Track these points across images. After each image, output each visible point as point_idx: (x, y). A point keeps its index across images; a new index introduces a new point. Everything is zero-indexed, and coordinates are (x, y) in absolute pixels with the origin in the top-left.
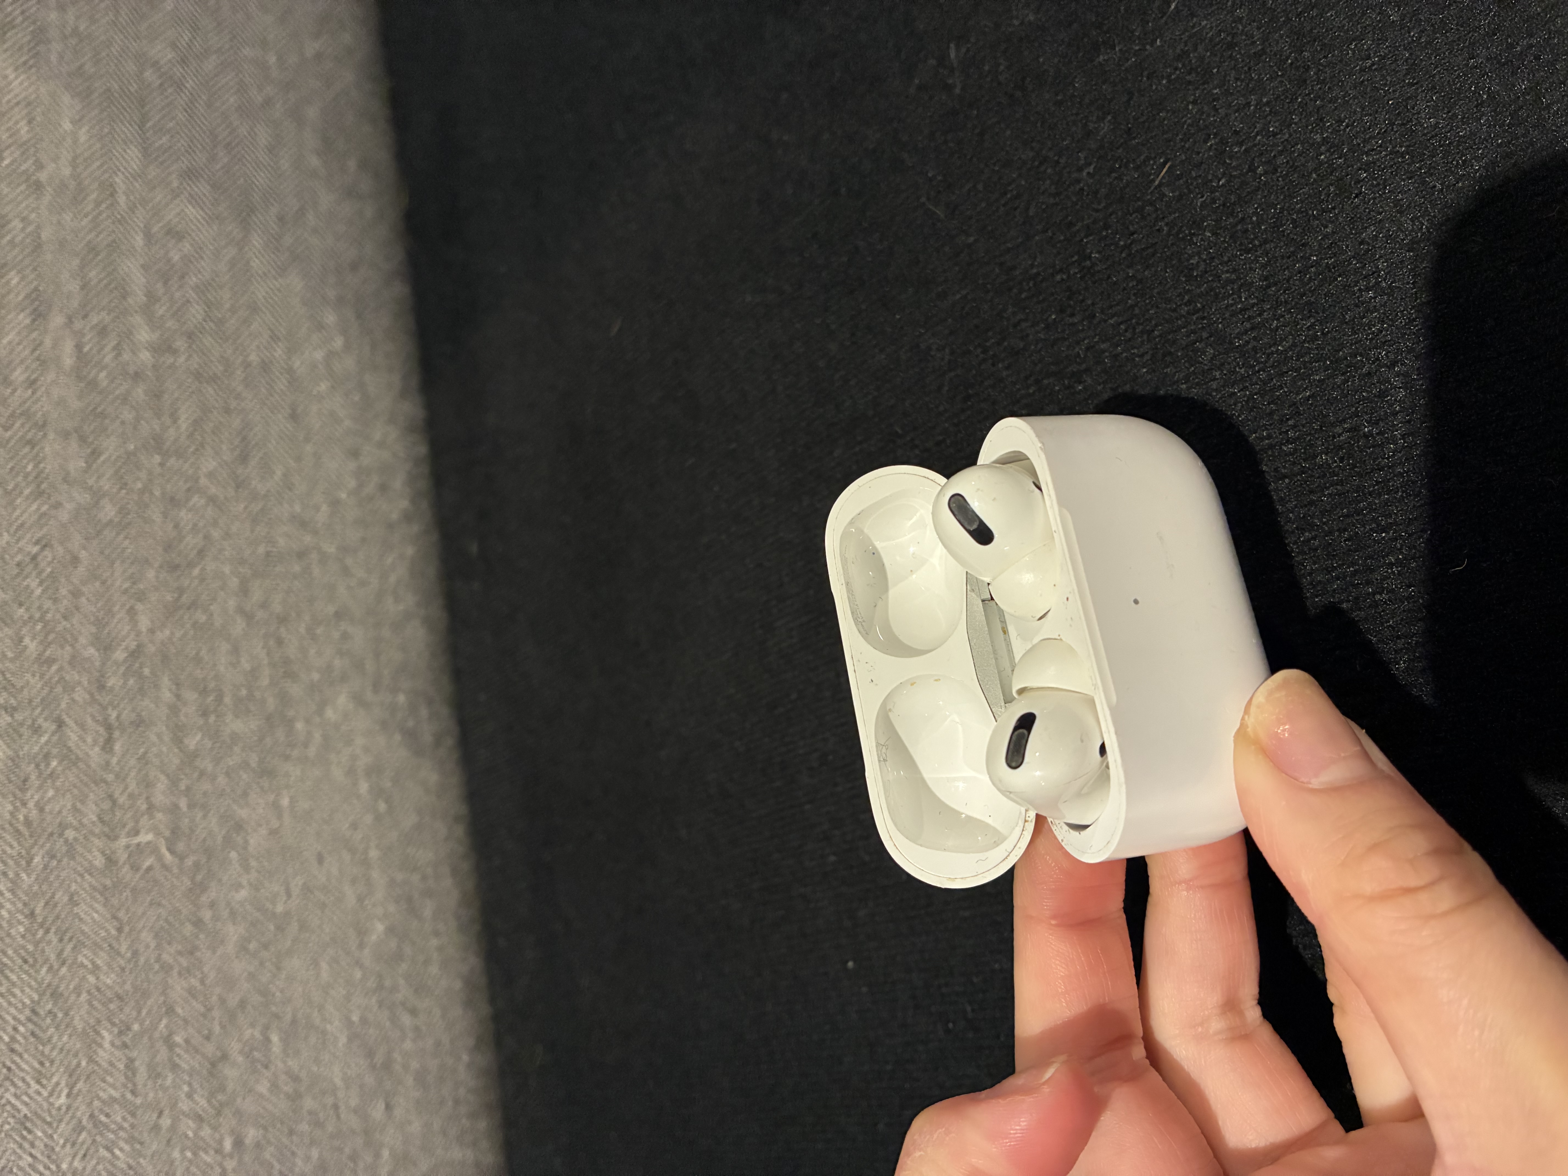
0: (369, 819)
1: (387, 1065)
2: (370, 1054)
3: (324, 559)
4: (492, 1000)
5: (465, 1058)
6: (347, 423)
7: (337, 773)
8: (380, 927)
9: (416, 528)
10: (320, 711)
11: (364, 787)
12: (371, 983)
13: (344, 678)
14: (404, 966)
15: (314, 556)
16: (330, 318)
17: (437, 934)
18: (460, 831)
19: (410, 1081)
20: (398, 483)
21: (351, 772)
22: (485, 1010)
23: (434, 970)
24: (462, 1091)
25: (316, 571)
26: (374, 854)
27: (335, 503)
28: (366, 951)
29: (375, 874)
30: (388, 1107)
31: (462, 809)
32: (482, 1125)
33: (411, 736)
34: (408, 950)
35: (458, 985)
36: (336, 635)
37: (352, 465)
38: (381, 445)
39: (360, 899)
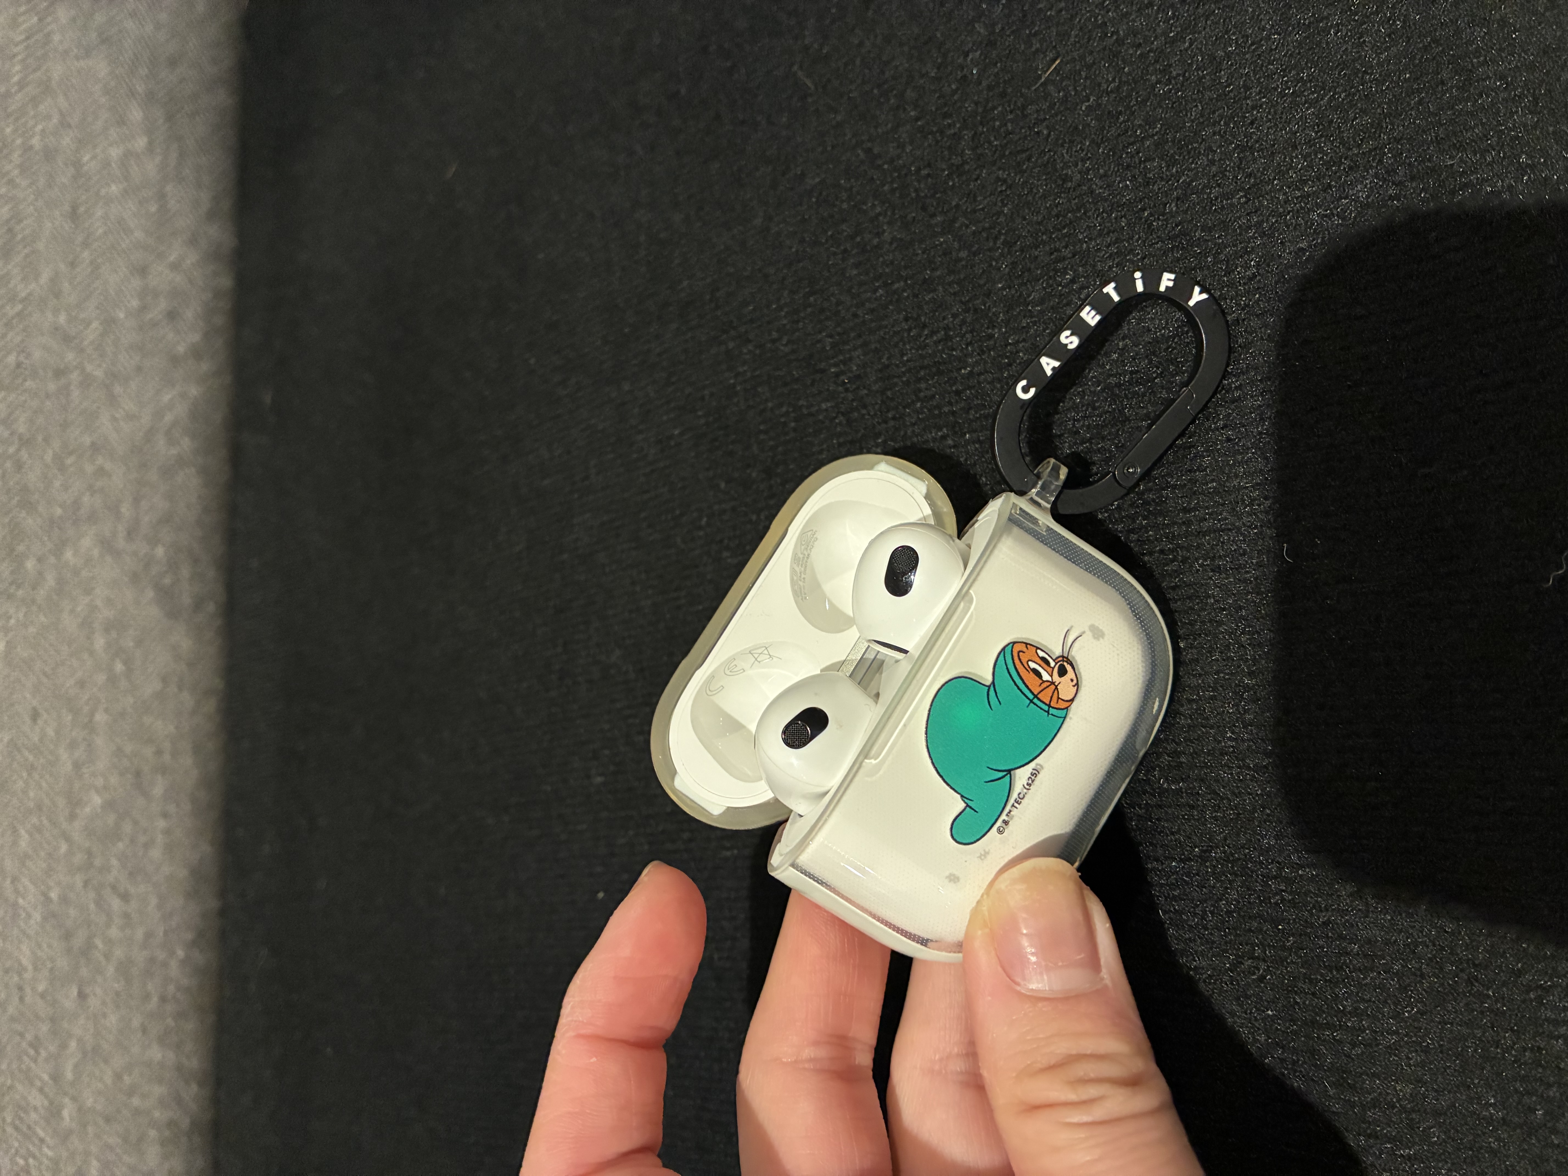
0: (101, 678)
1: (87, 950)
2: (68, 936)
3: (87, 381)
4: (222, 894)
5: (180, 953)
6: (139, 234)
7: (70, 623)
8: (97, 800)
9: (205, 366)
10: (58, 552)
11: (100, 642)
12: (79, 858)
13: (92, 518)
14: (120, 845)
15: (75, 376)
16: (136, 114)
17: (165, 815)
18: (211, 706)
19: (111, 970)
20: (191, 313)
21: (86, 624)
22: (213, 904)
23: (156, 853)
24: (171, 988)
25: (76, 393)
26: (100, 717)
27: (109, 323)
28: (78, 824)
29: (99, 741)
30: (82, 996)
31: (218, 683)
32: (190, 1026)
33: (165, 595)
34: (127, 828)
35: (183, 873)
36: (89, 468)
37: (136, 283)
38: (175, 267)
39: (77, 766)
